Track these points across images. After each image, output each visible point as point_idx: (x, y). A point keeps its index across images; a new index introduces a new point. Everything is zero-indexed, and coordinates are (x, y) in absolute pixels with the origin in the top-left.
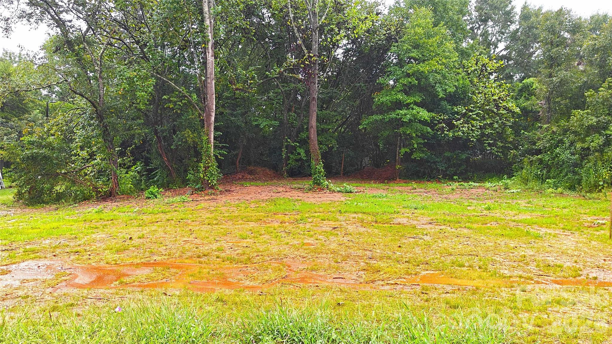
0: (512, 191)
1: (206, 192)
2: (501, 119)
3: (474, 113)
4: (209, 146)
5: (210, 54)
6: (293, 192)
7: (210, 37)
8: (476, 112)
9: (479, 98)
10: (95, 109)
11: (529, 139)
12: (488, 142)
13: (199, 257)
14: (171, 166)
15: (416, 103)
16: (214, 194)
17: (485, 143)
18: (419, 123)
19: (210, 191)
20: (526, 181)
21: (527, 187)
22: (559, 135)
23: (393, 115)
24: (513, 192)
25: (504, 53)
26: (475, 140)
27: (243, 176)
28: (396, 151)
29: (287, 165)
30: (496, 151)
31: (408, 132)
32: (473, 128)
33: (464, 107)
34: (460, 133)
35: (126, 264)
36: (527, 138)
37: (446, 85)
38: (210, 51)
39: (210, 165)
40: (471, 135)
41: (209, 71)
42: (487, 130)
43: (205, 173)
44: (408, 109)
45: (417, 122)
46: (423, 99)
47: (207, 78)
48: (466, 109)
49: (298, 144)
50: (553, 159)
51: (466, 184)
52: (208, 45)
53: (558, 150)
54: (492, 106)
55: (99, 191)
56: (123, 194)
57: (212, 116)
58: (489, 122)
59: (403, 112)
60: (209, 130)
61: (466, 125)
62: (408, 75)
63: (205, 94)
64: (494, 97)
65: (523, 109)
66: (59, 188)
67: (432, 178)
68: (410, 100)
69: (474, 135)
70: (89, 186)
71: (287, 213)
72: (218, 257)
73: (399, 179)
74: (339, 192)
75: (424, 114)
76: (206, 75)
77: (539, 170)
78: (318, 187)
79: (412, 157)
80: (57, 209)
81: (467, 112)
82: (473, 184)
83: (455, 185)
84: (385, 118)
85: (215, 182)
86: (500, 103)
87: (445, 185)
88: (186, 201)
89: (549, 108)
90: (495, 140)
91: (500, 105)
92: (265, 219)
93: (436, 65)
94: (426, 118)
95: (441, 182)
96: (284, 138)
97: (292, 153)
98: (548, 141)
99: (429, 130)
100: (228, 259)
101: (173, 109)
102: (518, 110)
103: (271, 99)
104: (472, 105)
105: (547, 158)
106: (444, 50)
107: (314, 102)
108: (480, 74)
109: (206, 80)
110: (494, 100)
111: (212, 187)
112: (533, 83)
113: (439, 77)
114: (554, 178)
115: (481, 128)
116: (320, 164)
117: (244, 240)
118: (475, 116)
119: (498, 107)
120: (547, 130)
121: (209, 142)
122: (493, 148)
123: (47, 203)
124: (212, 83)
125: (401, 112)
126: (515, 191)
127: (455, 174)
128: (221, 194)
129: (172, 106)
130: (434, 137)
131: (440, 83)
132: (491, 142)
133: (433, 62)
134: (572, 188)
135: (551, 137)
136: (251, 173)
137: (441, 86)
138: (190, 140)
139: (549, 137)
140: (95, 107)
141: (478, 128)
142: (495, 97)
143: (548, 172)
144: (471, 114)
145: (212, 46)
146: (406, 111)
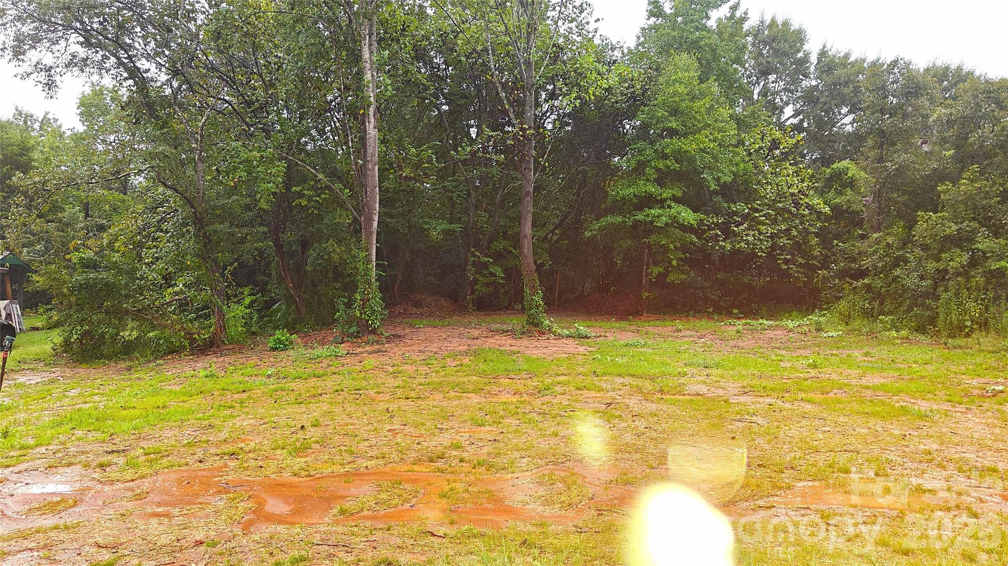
0: (830, 334)
1: (365, 339)
2: (802, 223)
3: (761, 214)
4: (369, 266)
5: (372, 125)
6: (497, 337)
7: (372, 99)
8: (764, 212)
9: (769, 191)
10: (193, 211)
11: (844, 253)
12: (782, 257)
13: (431, 460)
14: (299, 296)
15: (675, 199)
16: (377, 342)
17: (779, 259)
18: (679, 228)
19: (370, 337)
20: (847, 319)
21: (849, 327)
22: (898, 249)
23: (640, 217)
24: (832, 337)
25: (795, 121)
26: (764, 255)
27: (405, 310)
28: (643, 271)
29: (473, 292)
30: (796, 271)
31: (663, 242)
32: (761, 237)
33: (746, 204)
34: (743, 244)
35: (324, 475)
36: (843, 251)
37: (719, 170)
38: (372, 120)
39: (370, 296)
40: (758, 247)
41: (370, 151)
42: (782, 240)
43: (363, 309)
44: (662, 207)
45: (676, 227)
46: (684, 192)
47: (366, 162)
48: (748, 208)
49: (491, 260)
50: (889, 285)
51: (754, 322)
52: (369, 111)
53: (898, 272)
54: (788, 204)
55: (195, 339)
56: (231, 344)
57: (374, 220)
58: (784, 228)
59: (655, 212)
60: (369, 242)
61: (751, 233)
62: (665, 157)
63: (363, 186)
64: (791, 191)
65: (835, 208)
66: (129, 333)
67: (698, 313)
68: (667, 194)
69: (763, 247)
70: (179, 331)
71: (513, 376)
72: (461, 461)
73: (647, 313)
74: (568, 337)
75: (688, 216)
76: (365, 157)
77: (867, 302)
78: (534, 328)
79: (668, 280)
80: (129, 369)
81: (751, 213)
82: (765, 322)
83: (740, 324)
84: (626, 222)
85: (378, 323)
86: (801, 199)
87: (722, 324)
88: (340, 354)
89: (879, 207)
90: (793, 254)
91: (801, 202)
92: (488, 388)
93: (705, 142)
94: (692, 222)
95: (712, 319)
96: (469, 251)
97: (480, 273)
98: (881, 259)
99: (695, 239)
100: (479, 464)
101: (306, 208)
102: (827, 209)
103: (448, 190)
104: (758, 202)
105: (878, 283)
106: (716, 118)
107: (528, 199)
108: (768, 155)
109: (364, 165)
110: (793, 194)
111: (374, 332)
112: (848, 169)
113: (708, 158)
114: (890, 313)
115: (772, 236)
116: (537, 293)
117: (482, 428)
118: (764, 218)
119: (797, 205)
120: (878, 242)
121: (368, 261)
122: (791, 266)
123: (109, 358)
124: (373, 170)
125: (653, 211)
126: (834, 334)
127: (733, 306)
128: (388, 342)
129: (304, 203)
130: (702, 249)
131: (710, 168)
132: (788, 257)
133: (702, 137)
134: (921, 329)
135: (884, 251)
136: (417, 304)
137: (712, 173)
138: (336, 257)
139: (882, 252)
140: (192, 206)
141: (768, 237)
142: (794, 190)
143: (881, 304)
144: (757, 215)
145: (375, 112)
146: (660, 211)
